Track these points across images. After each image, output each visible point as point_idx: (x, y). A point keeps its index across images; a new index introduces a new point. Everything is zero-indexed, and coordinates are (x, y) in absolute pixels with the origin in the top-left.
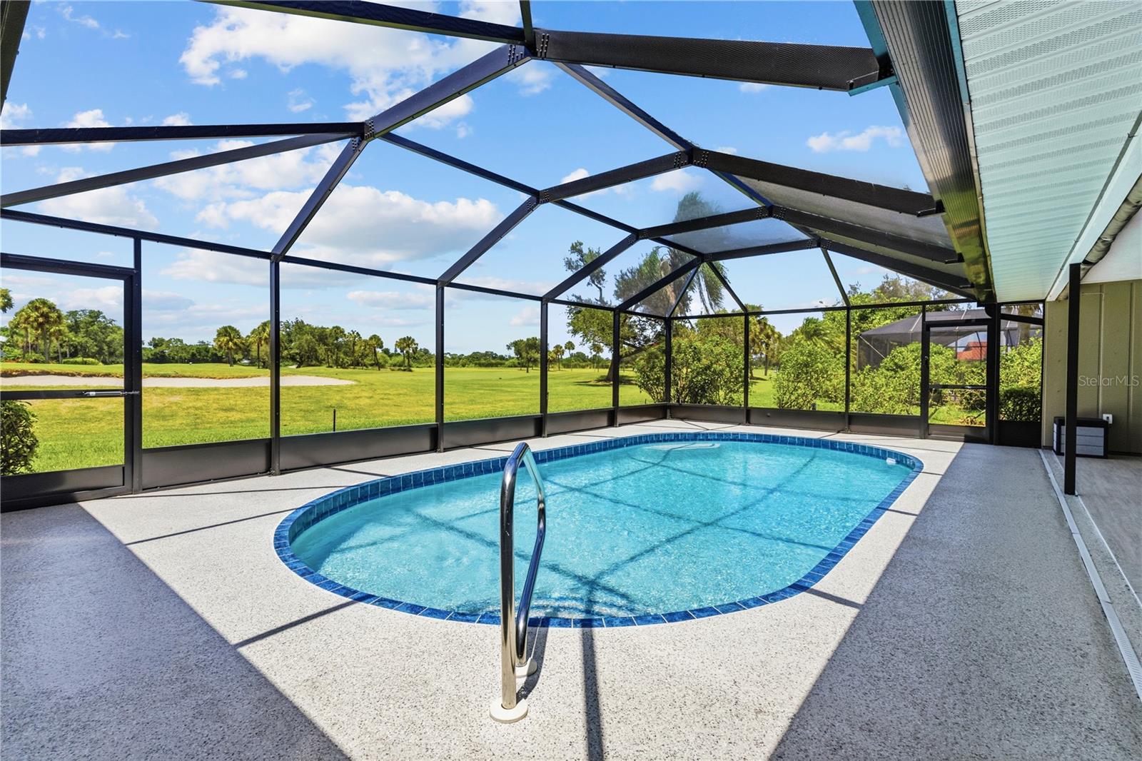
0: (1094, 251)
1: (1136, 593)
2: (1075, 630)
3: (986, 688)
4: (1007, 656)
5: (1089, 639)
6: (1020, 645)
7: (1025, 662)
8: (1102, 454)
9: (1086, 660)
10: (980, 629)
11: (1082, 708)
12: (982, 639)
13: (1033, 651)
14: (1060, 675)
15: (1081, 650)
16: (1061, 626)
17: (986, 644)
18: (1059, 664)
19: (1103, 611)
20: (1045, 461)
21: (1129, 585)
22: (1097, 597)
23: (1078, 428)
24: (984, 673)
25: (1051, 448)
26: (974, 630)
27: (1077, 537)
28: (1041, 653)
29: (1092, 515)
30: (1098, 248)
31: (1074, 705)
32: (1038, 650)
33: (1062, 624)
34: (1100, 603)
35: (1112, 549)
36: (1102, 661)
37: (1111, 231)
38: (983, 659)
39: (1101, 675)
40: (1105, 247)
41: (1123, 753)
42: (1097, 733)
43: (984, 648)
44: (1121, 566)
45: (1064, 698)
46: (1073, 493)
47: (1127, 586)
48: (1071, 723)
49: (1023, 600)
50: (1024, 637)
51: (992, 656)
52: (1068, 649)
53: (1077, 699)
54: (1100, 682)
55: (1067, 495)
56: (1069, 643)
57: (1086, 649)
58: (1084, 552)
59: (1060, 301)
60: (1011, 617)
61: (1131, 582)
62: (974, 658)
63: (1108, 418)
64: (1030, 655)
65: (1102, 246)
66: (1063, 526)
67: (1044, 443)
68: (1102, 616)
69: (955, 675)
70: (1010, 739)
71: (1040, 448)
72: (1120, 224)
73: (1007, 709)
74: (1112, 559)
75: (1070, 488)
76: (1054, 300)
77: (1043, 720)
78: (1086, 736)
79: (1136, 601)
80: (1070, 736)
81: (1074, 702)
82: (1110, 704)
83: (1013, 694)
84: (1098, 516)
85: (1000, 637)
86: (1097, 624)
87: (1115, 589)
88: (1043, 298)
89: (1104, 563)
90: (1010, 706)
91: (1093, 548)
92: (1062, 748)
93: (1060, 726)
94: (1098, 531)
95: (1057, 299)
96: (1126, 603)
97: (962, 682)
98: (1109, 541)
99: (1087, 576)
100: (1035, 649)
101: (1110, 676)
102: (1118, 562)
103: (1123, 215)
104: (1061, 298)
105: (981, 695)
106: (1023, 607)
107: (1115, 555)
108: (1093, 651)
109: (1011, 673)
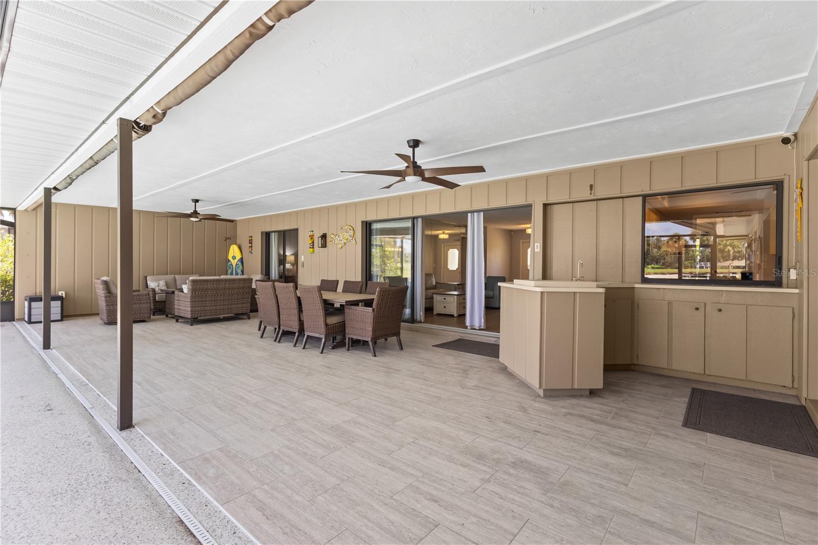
0: (63, 182)
1: (104, 396)
2: (79, 433)
3: (35, 500)
4: (42, 471)
5: (89, 433)
6: (48, 459)
7: (56, 468)
8: (59, 318)
9: (91, 446)
10: (15, 464)
11: (98, 474)
12: (20, 470)
13: (58, 458)
14: (79, 463)
15: (86, 442)
16: (70, 434)
17: (23, 472)
18: (77, 457)
19: (90, 414)
20: (21, 330)
21: (99, 393)
22: (85, 407)
23: (52, 302)
24: (29, 492)
25: (23, 319)
26: (10, 468)
27: (61, 376)
28: (64, 457)
29: (66, 359)
30: (67, 182)
31: (93, 475)
32: (61, 456)
33: (71, 433)
34: (87, 410)
35: (83, 376)
36: (99, 442)
37: (77, 173)
38: (26, 483)
39: (101, 450)
40: (70, 180)
41: (125, 483)
42: (110, 482)
43: (23, 476)
44: (92, 384)
45: (86, 475)
46: (49, 348)
47: (98, 394)
48: (95, 486)
49: (40, 429)
50: (49, 453)
51: (31, 478)
52: (79, 446)
53: (93, 470)
54: (102, 454)
55: (45, 350)
56: (78, 442)
57: (89, 440)
58: (68, 384)
59: (27, 211)
60: (35, 445)
61: (100, 391)
62: (19, 486)
63: (62, 294)
64: (58, 462)
65: (69, 180)
66: (50, 371)
67: (17, 316)
68: (91, 417)
69: (7, 507)
70: (64, 520)
71: (14, 321)
72: (84, 170)
73: (54, 504)
74: (85, 382)
75: (47, 345)
76: (24, 209)
77: (79, 495)
78: (105, 487)
79: (105, 401)
80: (97, 493)
81: (92, 473)
82: (111, 462)
83: (55, 492)
84: (69, 359)
85: (33, 462)
86: (90, 423)
87: (93, 399)
88: (15, 207)
89: (81, 386)
90: (56, 500)
91: (72, 379)
92: (95, 502)
93: (89, 492)
94: (72, 368)
95: (25, 210)
96: (100, 404)
97: (15, 509)
98: (81, 372)
99: (75, 398)
100: (59, 456)
101: (106, 448)
102: (90, 383)
103: (87, 166)
104: (29, 209)
105: (33, 507)
106: (41, 434)
107: (87, 379)
108: (92, 439)
109: (49, 480)
